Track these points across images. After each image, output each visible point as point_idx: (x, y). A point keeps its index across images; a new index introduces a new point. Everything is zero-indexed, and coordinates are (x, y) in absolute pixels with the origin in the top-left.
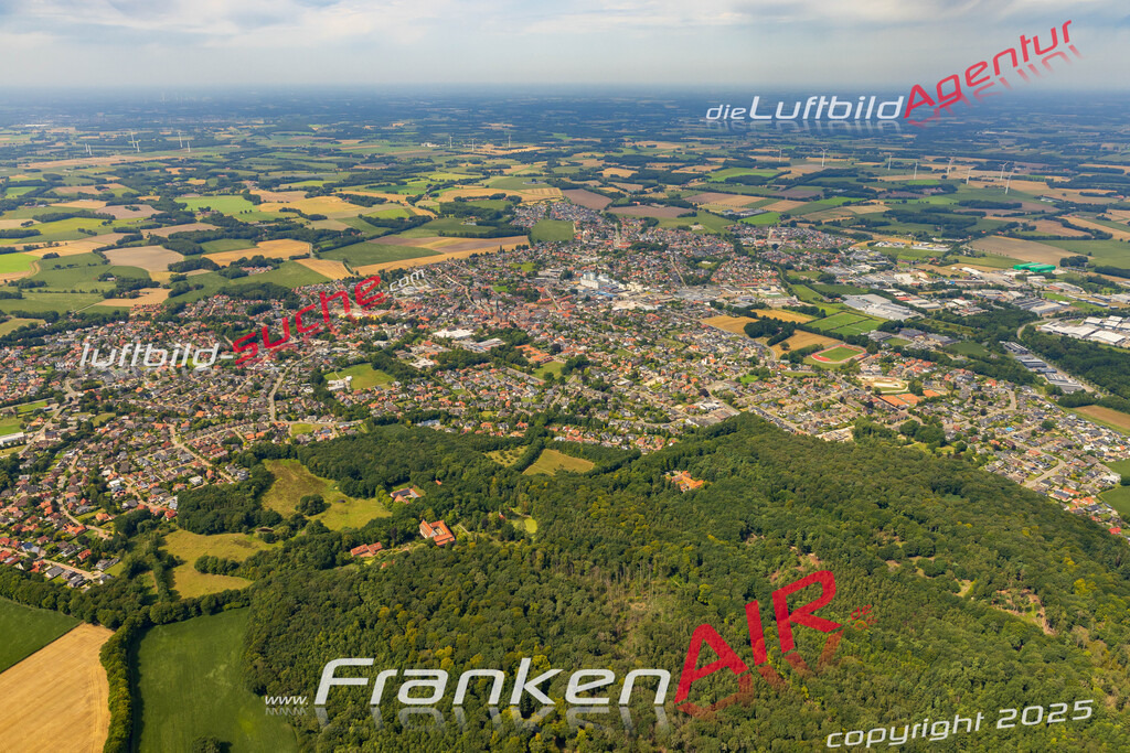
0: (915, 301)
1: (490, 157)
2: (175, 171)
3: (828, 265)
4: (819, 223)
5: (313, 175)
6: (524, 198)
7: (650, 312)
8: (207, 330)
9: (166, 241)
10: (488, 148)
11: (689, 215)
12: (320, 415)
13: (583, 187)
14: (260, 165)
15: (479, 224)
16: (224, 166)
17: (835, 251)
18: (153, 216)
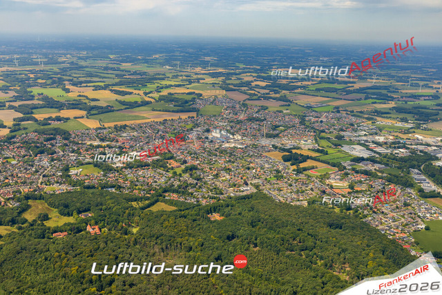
0: (379, 149)
1: (196, 74)
2: (32, 76)
3: (344, 131)
4: (352, 112)
5: (101, 80)
6: (203, 95)
7: (240, 148)
8: (22, 147)
9: (16, 107)
10: (198, 69)
11: (286, 105)
12: (61, 184)
13: (237, 90)
14: (76, 74)
15: (175, 106)
16: (58, 74)
17: (352, 125)
18: (14, 96)
